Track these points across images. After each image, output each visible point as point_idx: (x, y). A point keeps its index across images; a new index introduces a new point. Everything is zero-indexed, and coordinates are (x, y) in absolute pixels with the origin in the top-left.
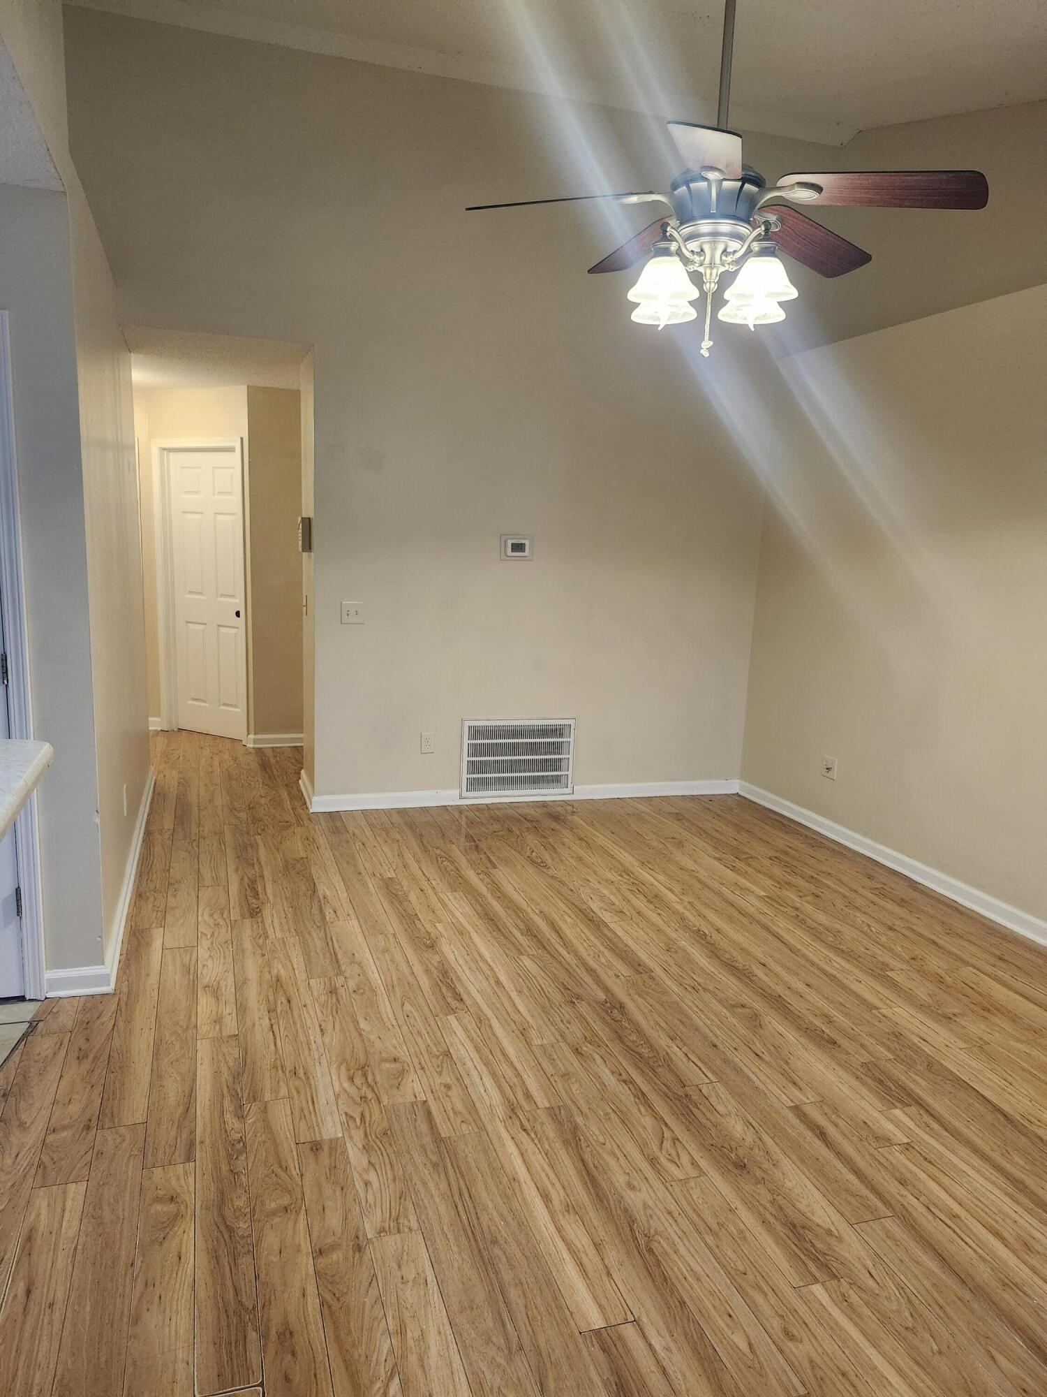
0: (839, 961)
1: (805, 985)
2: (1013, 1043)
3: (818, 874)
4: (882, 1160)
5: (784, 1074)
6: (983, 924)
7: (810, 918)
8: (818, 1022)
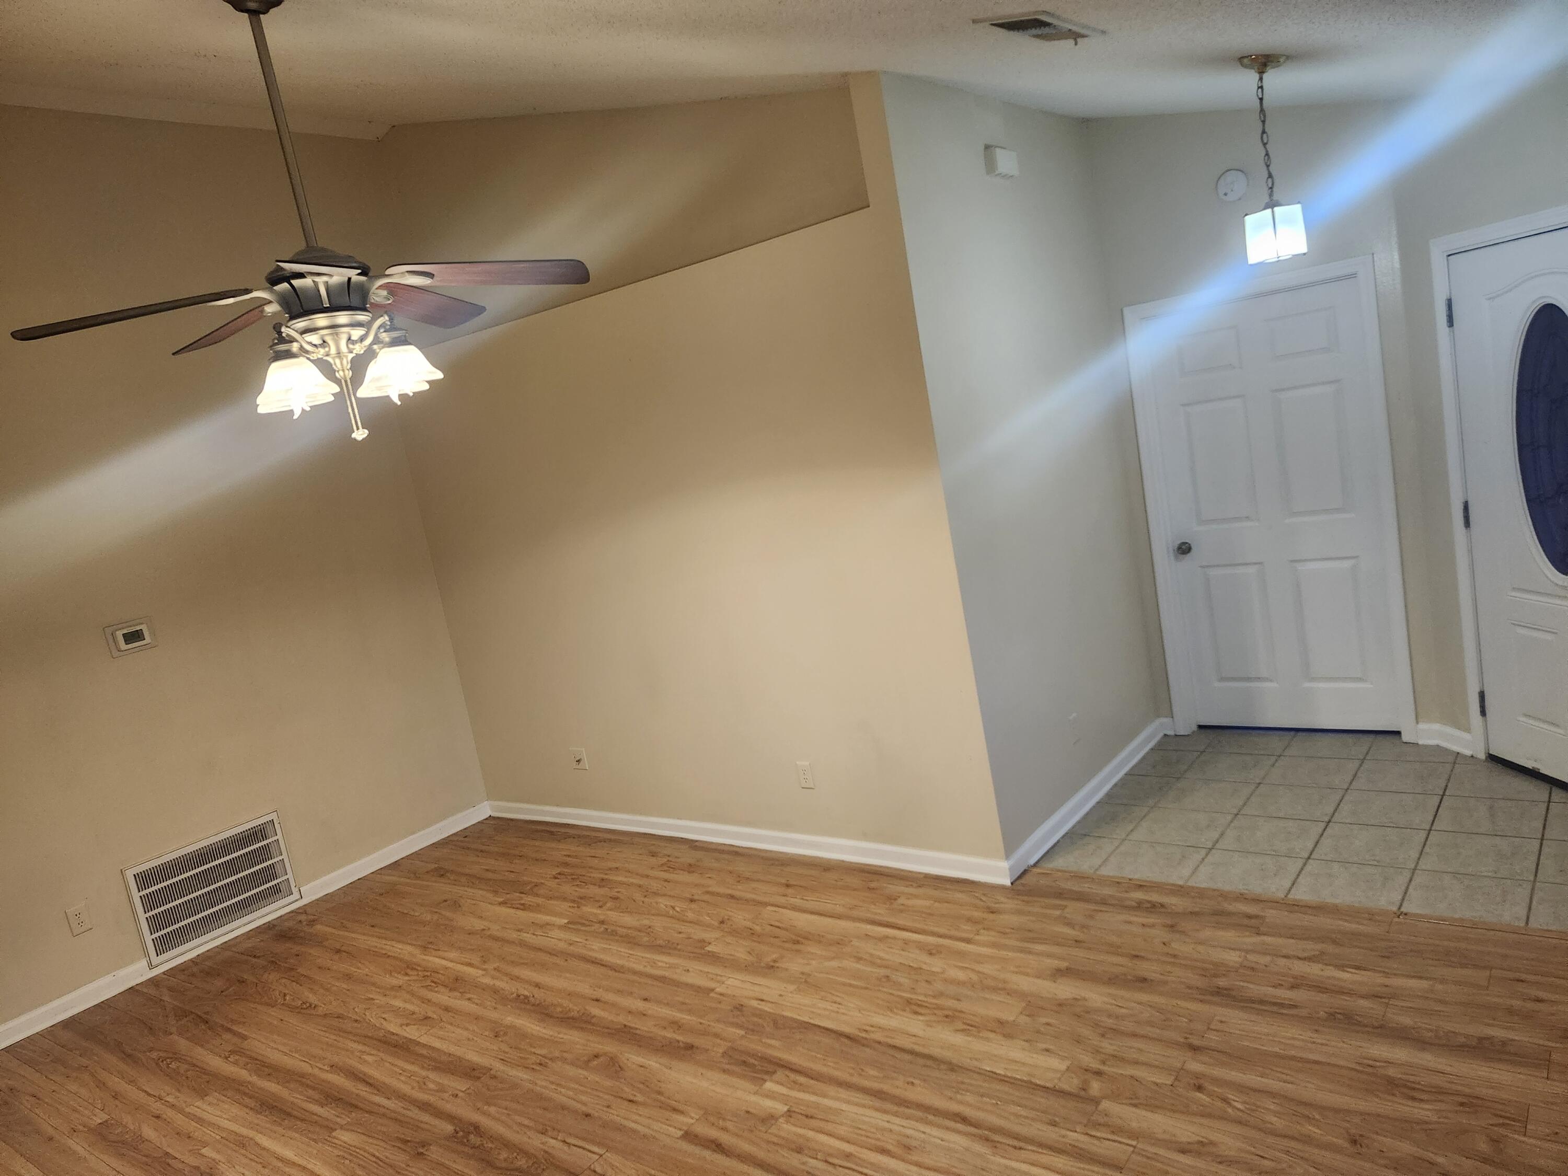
0: (664, 959)
1: (642, 1002)
2: (827, 964)
3: (606, 874)
4: (775, 1140)
5: (664, 1106)
6: (762, 858)
7: (620, 927)
8: (669, 1034)
